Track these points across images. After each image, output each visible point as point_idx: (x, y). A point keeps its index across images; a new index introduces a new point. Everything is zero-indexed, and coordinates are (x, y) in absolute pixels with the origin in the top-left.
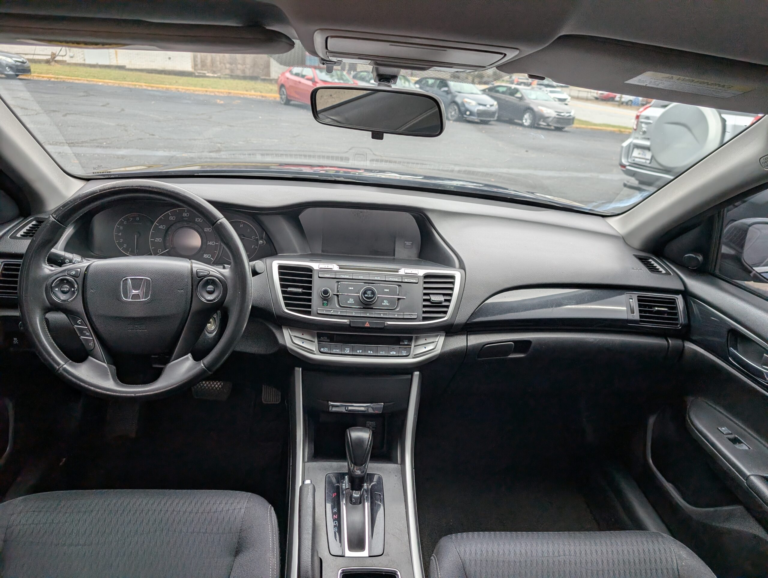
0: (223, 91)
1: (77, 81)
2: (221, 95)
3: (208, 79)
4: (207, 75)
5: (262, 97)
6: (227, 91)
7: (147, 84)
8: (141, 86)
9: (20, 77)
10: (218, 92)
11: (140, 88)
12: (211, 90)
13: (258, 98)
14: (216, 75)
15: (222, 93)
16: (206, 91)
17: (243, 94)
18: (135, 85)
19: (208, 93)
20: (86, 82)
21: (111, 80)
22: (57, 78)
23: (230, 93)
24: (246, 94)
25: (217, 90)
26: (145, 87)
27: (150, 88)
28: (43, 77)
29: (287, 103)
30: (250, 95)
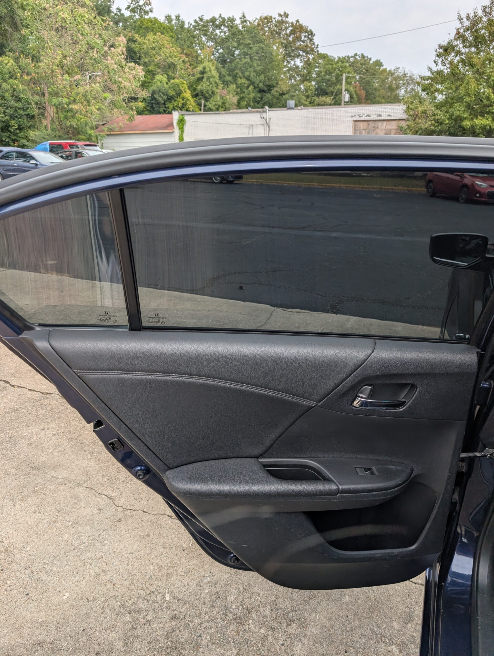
0: (375, 187)
1: (270, 184)
2: (375, 190)
3: (363, 178)
4: (362, 175)
5: (409, 190)
6: (379, 187)
7: (318, 184)
8: (314, 185)
9: (236, 182)
10: (372, 188)
11: (313, 187)
12: (366, 186)
13: (405, 191)
14: (369, 175)
15: (375, 188)
16: (363, 188)
17: (392, 189)
18: (310, 185)
19: (364, 189)
20: (276, 184)
21: (293, 181)
22: (258, 182)
23: (381, 188)
24: (395, 189)
25: (371, 186)
26: (316, 186)
27: (320, 187)
28: (249, 182)
29: (433, 195)
30: (398, 190)
